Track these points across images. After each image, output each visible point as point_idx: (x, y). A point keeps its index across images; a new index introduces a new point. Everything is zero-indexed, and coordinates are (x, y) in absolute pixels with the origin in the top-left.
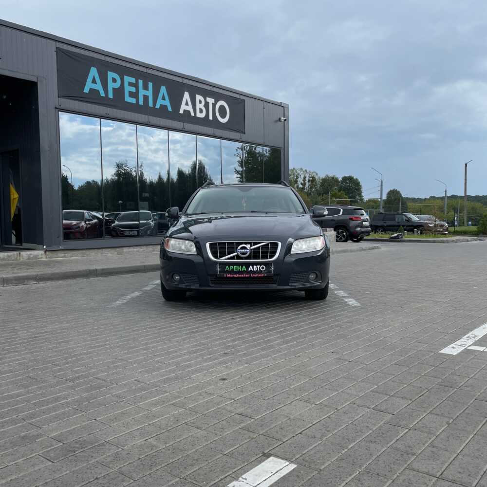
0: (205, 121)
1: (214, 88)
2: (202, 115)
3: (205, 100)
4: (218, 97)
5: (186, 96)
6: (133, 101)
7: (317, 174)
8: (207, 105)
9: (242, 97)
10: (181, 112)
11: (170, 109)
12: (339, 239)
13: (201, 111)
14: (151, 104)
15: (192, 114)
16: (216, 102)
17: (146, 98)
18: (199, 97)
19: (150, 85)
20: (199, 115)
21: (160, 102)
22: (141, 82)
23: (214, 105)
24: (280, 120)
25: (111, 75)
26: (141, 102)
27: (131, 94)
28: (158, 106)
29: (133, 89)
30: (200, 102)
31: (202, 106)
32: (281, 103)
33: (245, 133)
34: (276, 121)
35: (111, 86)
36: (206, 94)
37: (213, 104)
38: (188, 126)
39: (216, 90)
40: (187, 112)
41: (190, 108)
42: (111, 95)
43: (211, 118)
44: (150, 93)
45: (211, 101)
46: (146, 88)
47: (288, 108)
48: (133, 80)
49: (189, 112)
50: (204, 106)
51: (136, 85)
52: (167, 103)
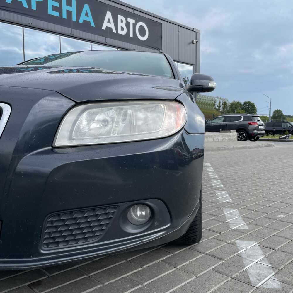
0: (126, 38)
1: (135, 11)
2: (124, 33)
3: (126, 20)
4: (138, 19)
5: (109, 15)
6: (57, 14)
7: (227, 100)
8: (128, 24)
9: (160, 21)
10: (104, 28)
11: (93, 25)
12: (240, 139)
13: (122, 29)
14: (74, 19)
15: (114, 31)
16: (137, 22)
17: (69, 13)
18: (120, 17)
19: (74, 2)
20: (120, 32)
21: (83, 18)
23: (134, 26)
24: (193, 42)
26: (65, 16)
27: (54, 8)
28: (81, 21)
29: (57, 4)
30: (122, 21)
31: (123, 25)
32: (194, 28)
34: (190, 44)
36: (127, 15)
37: (133, 24)
38: (110, 41)
39: (136, 12)
40: (109, 29)
41: (112, 25)
42: (34, 7)
43: (131, 35)
44: (73, 9)
45: (132, 21)
46: (69, 4)
47: (200, 33)
49: (111, 29)
50: (126, 25)
52: (90, 19)
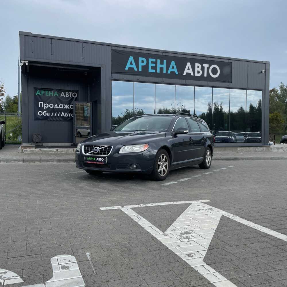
0: (202, 78)
2: (200, 75)
3: (202, 65)
5: (189, 65)
6: (154, 71)
8: (203, 69)
9: (230, 61)
10: (185, 74)
11: (177, 73)
13: (198, 72)
14: (165, 72)
15: (192, 74)
16: (210, 66)
17: (161, 69)
18: (197, 65)
19: (165, 61)
20: (197, 74)
21: (170, 70)
22: (159, 61)
24: (262, 72)
25: (141, 59)
26: (158, 71)
27: (152, 68)
28: (169, 72)
29: (154, 65)
30: (198, 67)
31: (199, 69)
32: (263, 61)
33: (231, 83)
34: (260, 73)
35: (141, 64)
36: (202, 62)
37: (207, 67)
38: (189, 82)
39: (209, 59)
40: (188, 74)
42: (140, 70)
43: (205, 75)
44: (164, 66)
45: (206, 66)
46: (162, 63)
47: (269, 64)
48: (154, 60)
49: (190, 74)
50: (201, 69)
51: (156, 63)
52: (175, 70)
